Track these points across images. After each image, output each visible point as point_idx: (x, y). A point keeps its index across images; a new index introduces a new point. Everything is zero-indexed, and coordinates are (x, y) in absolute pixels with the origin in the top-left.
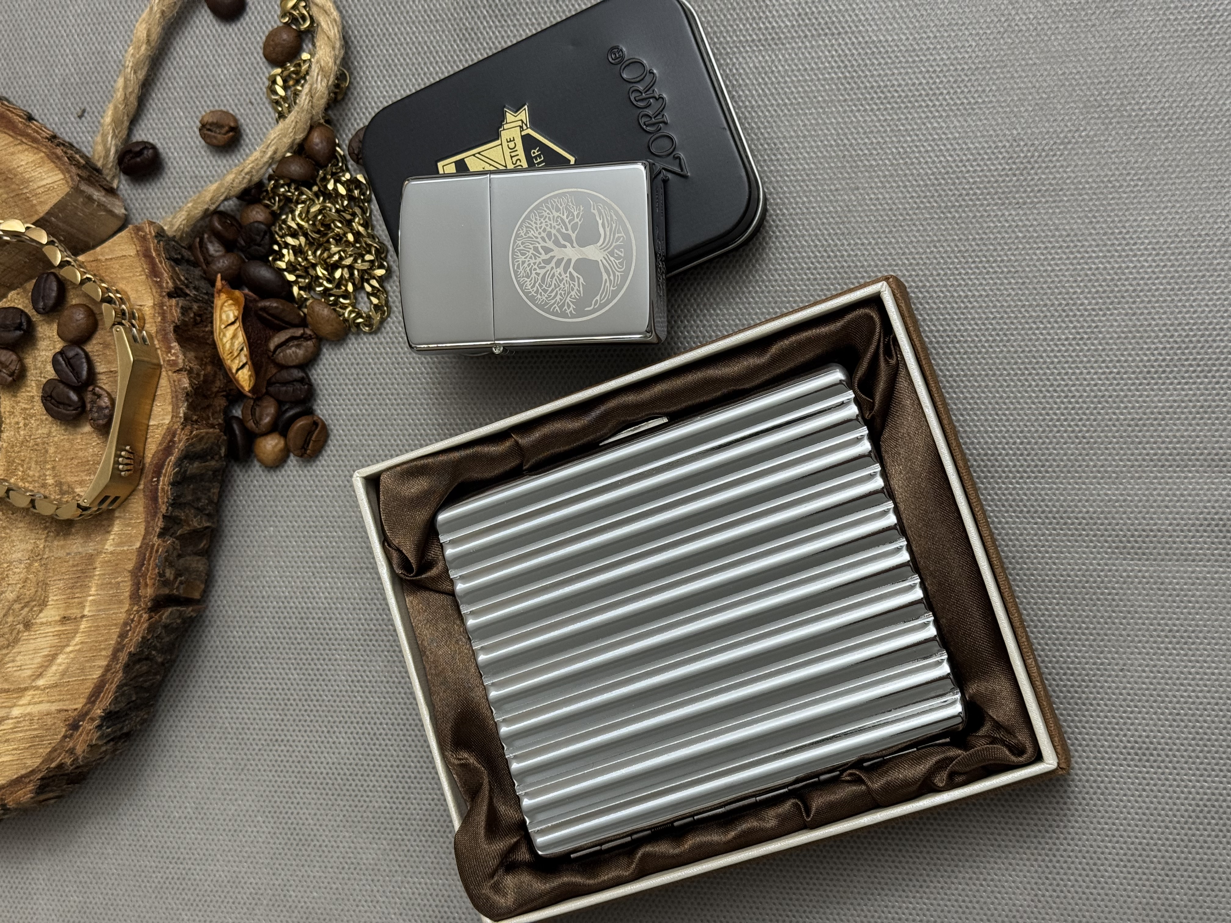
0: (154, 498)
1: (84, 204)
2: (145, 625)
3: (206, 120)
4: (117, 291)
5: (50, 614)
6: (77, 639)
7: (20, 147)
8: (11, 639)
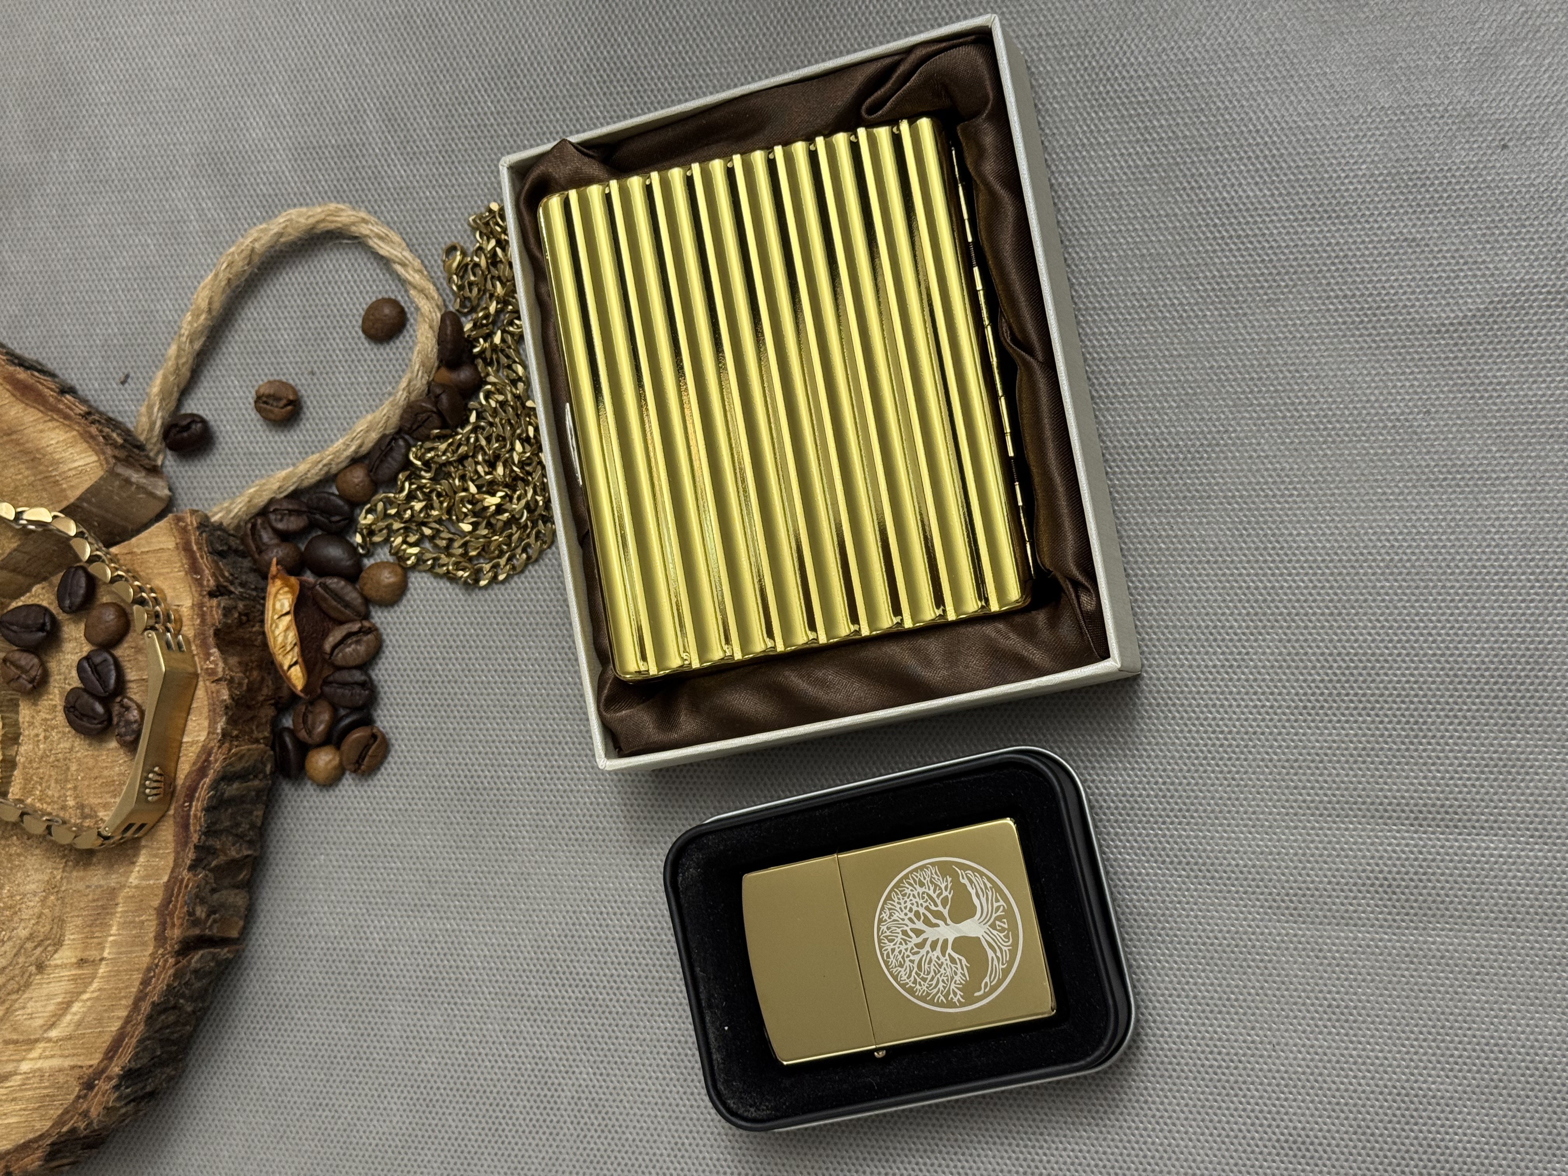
0: (185, 826)
1: (121, 487)
2: (171, 972)
3: (262, 391)
4: (152, 590)
5: (66, 955)
6: (95, 985)
7: (50, 424)
8: (22, 983)
